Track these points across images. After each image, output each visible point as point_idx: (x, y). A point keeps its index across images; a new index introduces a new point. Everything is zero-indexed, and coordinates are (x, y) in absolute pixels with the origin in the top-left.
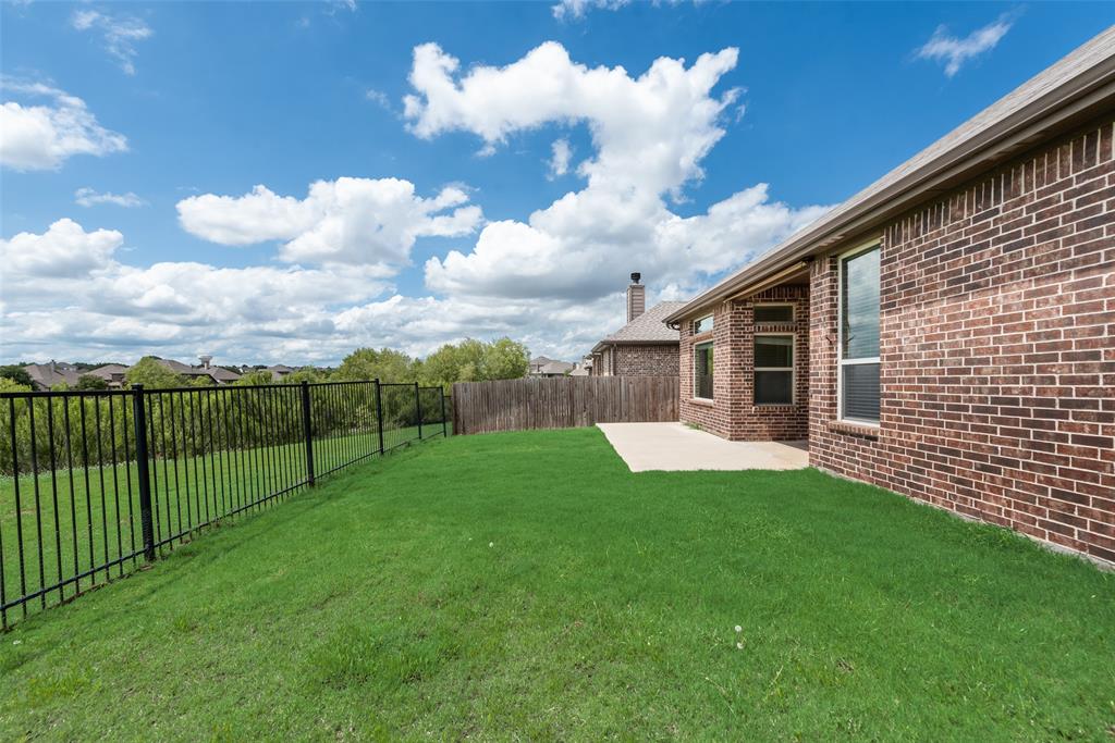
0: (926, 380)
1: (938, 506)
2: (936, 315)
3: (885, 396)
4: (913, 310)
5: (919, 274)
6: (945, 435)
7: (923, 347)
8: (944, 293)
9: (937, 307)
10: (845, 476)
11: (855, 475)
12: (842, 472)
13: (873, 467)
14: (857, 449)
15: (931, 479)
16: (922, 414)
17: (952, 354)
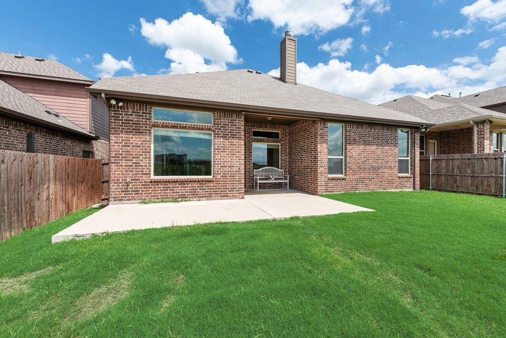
0: (358, 163)
1: (362, 191)
2: (361, 148)
3: (348, 167)
4: (356, 146)
5: (357, 138)
6: (362, 175)
7: (358, 155)
8: (362, 144)
9: (361, 147)
10: (335, 193)
11: (338, 191)
12: (334, 191)
13: (345, 187)
14: (339, 183)
15: (360, 185)
16: (358, 171)
17: (364, 157)
